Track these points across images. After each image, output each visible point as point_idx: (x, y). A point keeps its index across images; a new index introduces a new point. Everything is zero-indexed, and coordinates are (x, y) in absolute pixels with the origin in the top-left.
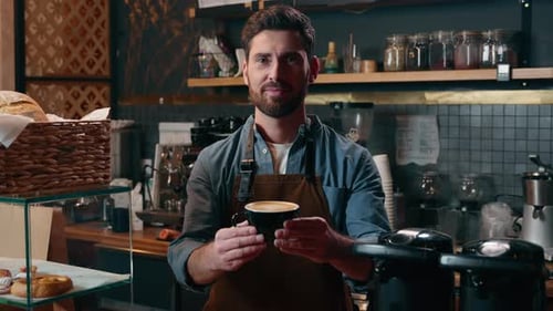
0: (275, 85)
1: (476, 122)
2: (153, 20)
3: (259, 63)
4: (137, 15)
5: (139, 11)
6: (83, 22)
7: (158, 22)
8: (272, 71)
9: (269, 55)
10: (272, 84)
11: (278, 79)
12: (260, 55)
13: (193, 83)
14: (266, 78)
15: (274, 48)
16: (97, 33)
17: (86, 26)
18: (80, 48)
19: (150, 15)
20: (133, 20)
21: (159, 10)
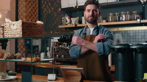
0: (91, 16)
1: (132, 35)
2: (49, 12)
3: (88, 12)
4: (45, 11)
5: (46, 10)
6: (32, 13)
7: (51, 13)
8: (91, 13)
9: (90, 10)
10: (90, 16)
11: (92, 15)
12: (88, 10)
13: (60, 27)
14: (89, 15)
15: (91, 8)
16: (35, 15)
17: (33, 14)
18: (31, 19)
19: (49, 11)
20: (44, 13)
21: (51, 10)
